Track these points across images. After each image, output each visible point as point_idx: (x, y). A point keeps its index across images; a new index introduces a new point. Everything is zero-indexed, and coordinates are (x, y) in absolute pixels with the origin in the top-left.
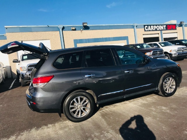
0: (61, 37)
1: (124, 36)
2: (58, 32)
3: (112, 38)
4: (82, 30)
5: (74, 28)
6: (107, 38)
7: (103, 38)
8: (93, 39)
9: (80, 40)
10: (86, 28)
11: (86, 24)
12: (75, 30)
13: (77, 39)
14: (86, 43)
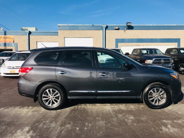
0: (103, 36)
1: (175, 38)
2: (102, 31)
3: (159, 39)
4: (125, 29)
5: (117, 28)
6: (153, 39)
7: (148, 39)
8: (137, 39)
9: (122, 39)
10: (130, 28)
11: (130, 24)
12: (118, 29)
13: (119, 38)
14: (128, 42)
